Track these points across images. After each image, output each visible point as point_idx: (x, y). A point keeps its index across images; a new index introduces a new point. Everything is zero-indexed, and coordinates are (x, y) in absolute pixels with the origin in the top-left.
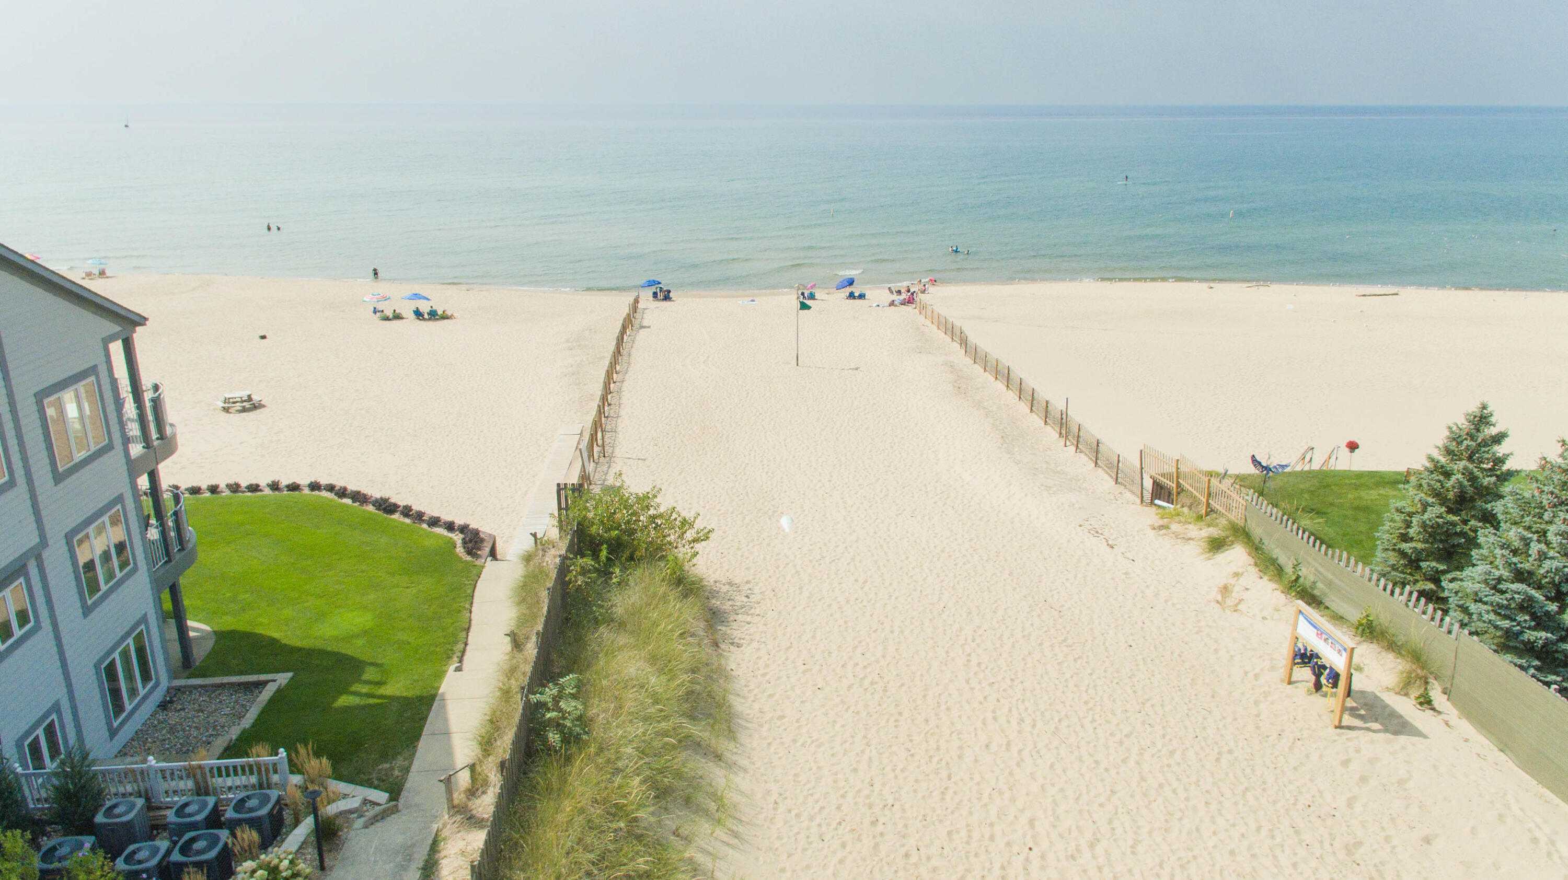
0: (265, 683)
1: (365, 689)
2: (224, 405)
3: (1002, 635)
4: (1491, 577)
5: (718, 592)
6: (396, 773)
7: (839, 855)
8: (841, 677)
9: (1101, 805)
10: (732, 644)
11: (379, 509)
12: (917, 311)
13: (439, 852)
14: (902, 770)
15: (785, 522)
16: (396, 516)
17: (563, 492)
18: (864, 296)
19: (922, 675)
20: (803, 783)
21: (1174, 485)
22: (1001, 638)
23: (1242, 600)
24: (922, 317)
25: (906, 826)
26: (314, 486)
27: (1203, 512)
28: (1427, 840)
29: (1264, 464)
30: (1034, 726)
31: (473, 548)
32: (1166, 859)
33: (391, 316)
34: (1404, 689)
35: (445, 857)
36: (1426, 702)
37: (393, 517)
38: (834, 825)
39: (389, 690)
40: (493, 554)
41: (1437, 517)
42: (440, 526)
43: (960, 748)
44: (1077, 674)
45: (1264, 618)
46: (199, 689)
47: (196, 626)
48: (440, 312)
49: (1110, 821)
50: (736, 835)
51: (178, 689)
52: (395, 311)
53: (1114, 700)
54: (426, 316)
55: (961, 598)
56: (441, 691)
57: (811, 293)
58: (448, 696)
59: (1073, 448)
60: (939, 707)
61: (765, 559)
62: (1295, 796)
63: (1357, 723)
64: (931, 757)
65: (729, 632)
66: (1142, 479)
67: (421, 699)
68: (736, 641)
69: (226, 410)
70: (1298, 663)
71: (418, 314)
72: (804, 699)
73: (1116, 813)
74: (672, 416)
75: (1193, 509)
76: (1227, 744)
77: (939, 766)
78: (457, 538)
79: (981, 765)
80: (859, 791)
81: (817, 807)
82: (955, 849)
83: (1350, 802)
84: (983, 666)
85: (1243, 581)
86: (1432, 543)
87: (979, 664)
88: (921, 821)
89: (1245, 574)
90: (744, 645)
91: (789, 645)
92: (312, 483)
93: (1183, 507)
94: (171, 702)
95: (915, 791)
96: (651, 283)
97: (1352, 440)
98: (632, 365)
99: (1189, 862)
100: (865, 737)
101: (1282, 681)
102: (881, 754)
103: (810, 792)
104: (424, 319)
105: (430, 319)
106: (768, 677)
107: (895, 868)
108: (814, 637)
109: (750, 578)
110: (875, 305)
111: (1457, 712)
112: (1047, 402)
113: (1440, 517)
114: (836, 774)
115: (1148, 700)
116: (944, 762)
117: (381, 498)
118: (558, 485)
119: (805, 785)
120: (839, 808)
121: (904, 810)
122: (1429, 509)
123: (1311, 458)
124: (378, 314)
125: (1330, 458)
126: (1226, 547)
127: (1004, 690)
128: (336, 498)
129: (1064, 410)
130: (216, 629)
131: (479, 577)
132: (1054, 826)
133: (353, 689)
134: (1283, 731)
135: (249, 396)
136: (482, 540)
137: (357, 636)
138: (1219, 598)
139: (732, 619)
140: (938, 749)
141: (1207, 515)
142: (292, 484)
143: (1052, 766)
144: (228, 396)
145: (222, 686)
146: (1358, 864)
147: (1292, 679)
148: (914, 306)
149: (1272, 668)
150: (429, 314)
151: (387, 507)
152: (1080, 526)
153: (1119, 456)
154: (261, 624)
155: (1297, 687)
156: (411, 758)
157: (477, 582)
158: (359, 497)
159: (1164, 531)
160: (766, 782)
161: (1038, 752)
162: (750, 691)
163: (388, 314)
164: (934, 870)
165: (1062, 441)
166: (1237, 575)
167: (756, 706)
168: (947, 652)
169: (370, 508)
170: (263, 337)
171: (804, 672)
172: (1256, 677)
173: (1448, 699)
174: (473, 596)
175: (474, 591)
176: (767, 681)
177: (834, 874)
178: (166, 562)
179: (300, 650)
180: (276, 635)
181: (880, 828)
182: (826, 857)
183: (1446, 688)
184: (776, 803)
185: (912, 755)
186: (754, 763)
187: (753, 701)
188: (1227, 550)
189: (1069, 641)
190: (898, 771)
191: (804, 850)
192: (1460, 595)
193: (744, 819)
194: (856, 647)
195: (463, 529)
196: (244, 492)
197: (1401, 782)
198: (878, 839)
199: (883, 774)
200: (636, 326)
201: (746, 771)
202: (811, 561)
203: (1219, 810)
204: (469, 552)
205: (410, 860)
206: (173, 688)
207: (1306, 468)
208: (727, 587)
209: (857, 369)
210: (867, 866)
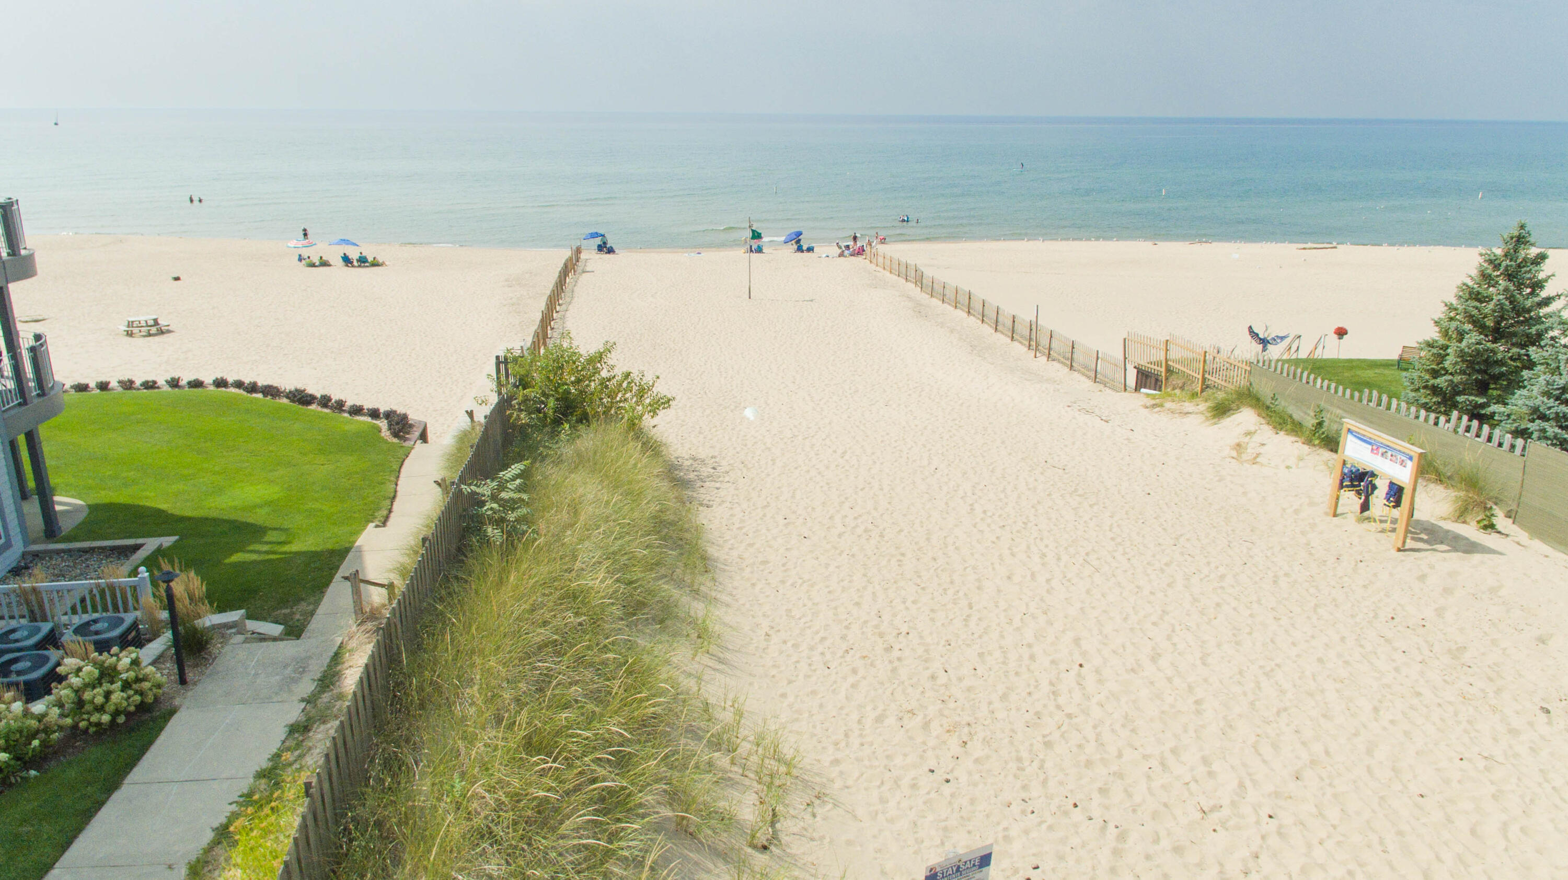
0: (141, 546)
1: (266, 548)
2: (127, 329)
3: (1005, 489)
4: (1555, 387)
5: (681, 466)
6: (298, 617)
7: (851, 679)
8: (829, 528)
9: (1154, 624)
10: (701, 505)
11: (293, 401)
12: (867, 261)
13: (343, 663)
14: (914, 602)
15: (749, 413)
16: (313, 407)
17: (502, 367)
18: (813, 250)
19: (921, 522)
20: (798, 617)
21: (1163, 369)
22: (1004, 491)
23: (1260, 454)
24: (873, 267)
25: (927, 651)
26: (220, 383)
27: (1199, 389)
28: (1542, 640)
29: (1261, 336)
30: (1059, 559)
31: (400, 431)
32: (1245, 669)
33: (317, 264)
34: (1462, 515)
35: (350, 667)
36: (1490, 527)
37: (310, 407)
38: (840, 653)
39: (295, 547)
40: (423, 437)
41: (1477, 344)
42: (364, 415)
43: (979, 580)
44: (1096, 517)
45: (1288, 467)
46: (62, 554)
47: (63, 501)
48: (370, 259)
49: (1169, 638)
50: (721, 661)
51: (36, 555)
52: (321, 258)
53: (1143, 536)
54: (355, 263)
55: (952, 462)
56: (357, 544)
57: (759, 246)
58: (365, 548)
59: (1044, 359)
60: (946, 547)
61: (730, 439)
62: (1373, 610)
63: (1420, 545)
64: (945, 590)
65: (695, 495)
66: (1125, 370)
67: (332, 552)
68: (705, 502)
69: (130, 334)
70: (1347, 486)
71: (347, 260)
72: (788, 547)
73: (1173, 631)
74: (621, 335)
75: (1186, 388)
76: (1281, 568)
77: (956, 597)
78: (383, 424)
79: (1005, 595)
80: (866, 622)
81: (817, 638)
82: (990, 669)
83: (1440, 612)
84: (989, 514)
85: (1257, 438)
86: (1469, 375)
87: (985, 512)
88: (944, 646)
89: (1259, 431)
90: (714, 506)
91: (765, 504)
92: (217, 379)
93: (1174, 389)
94: (27, 568)
95: (932, 620)
96: (594, 235)
97: (1340, 326)
98: (576, 299)
99: (1272, 670)
100: (865, 575)
101: (1326, 514)
102: (887, 589)
103: (807, 625)
104: (353, 266)
105: (360, 266)
106: (744, 530)
107: (921, 689)
108: (793, 497)
109: (716, 454)
110: (824, 255)
111: (1527, 534)
112: (1014, 317)
113: (1479, 343)
114: (836, 608)
115: (1181, 535)
116: (961, 594)
117: (297, 390)
118: (498, 357)
119: (800, 619)
120: (843, 638)
121: (921, 637)
122: (1467, 336)
123: (1298, 347)
124: (304, 262)
125: (1316, 349)
126: (1232, 412)
127: (1018, 532)
128: (245, 393)
129: (1035, 320)
130: (90, 503)
131: (407, 456)
132: (1105, 644)
133: (251, 548)
134: (1340, 555)
135: (156, 321)
136: (411, 426)
137: (260, 506)
138: (1234, 454)
139: (698, 485)
140: (952, 582)
141: (1202, 391)
142: (194, 381)
143: (1088, 592)
144: (131, 319)
145: (91, 550)
146: (1469, 667)
147: (1339, 511)
148: (864, 257)
149: (1312, 504)
150: (358, 261)
151: (302, 398)
152: (1069, 406)
153: (1098, 351)
154: (147, 498)
155: (1346, 518)
156: (317, 603)
157: (404, 460)
158: (271, 391)
159: (1157, 409)
160: (753, 617)
161: (1069, 581)
162: (725, 541)
163: (314, 261)
164: (969, 689)
165: (1032, 353)
166: (1249, 434)
167: (735, 553)
168: (947, 503)
169: (285, 401)
170: (177, 279)
171: (786, 525)
172: (1296, 512)
173: (1513, 523)
174: (399, 472)
175: (401, 467)
176: (744, 534)
177: (847, 698)
178: (20, 404)
179: (189, 519)
180: (163, 506)
181: (896, 653)
182: (835, 682)
183: (1510, 511)
184: (767, 635)
185: (923, 589)
186: (737, 600)
187: (731, 549)
188: (1233, 414)
189: (1080, 492)
190: (909, 604)
191: (807, 677)
192: (1513, 417)
193: (731, 647)
194: (843, 502)
195: (389, 415)
196: (139, 389)
197: (1493, 590)
198: (896, 663)
199: (891, 606)
200: (579, 269)
201: (728, 605)
202: (782, 439)
203: (1293, 624)
204: (396, 435)
205: (304, 671)
206: (29, 553)
207: (1294, 357)
208: (691, 462)
209: (812, 301)
210: (886, 689)
